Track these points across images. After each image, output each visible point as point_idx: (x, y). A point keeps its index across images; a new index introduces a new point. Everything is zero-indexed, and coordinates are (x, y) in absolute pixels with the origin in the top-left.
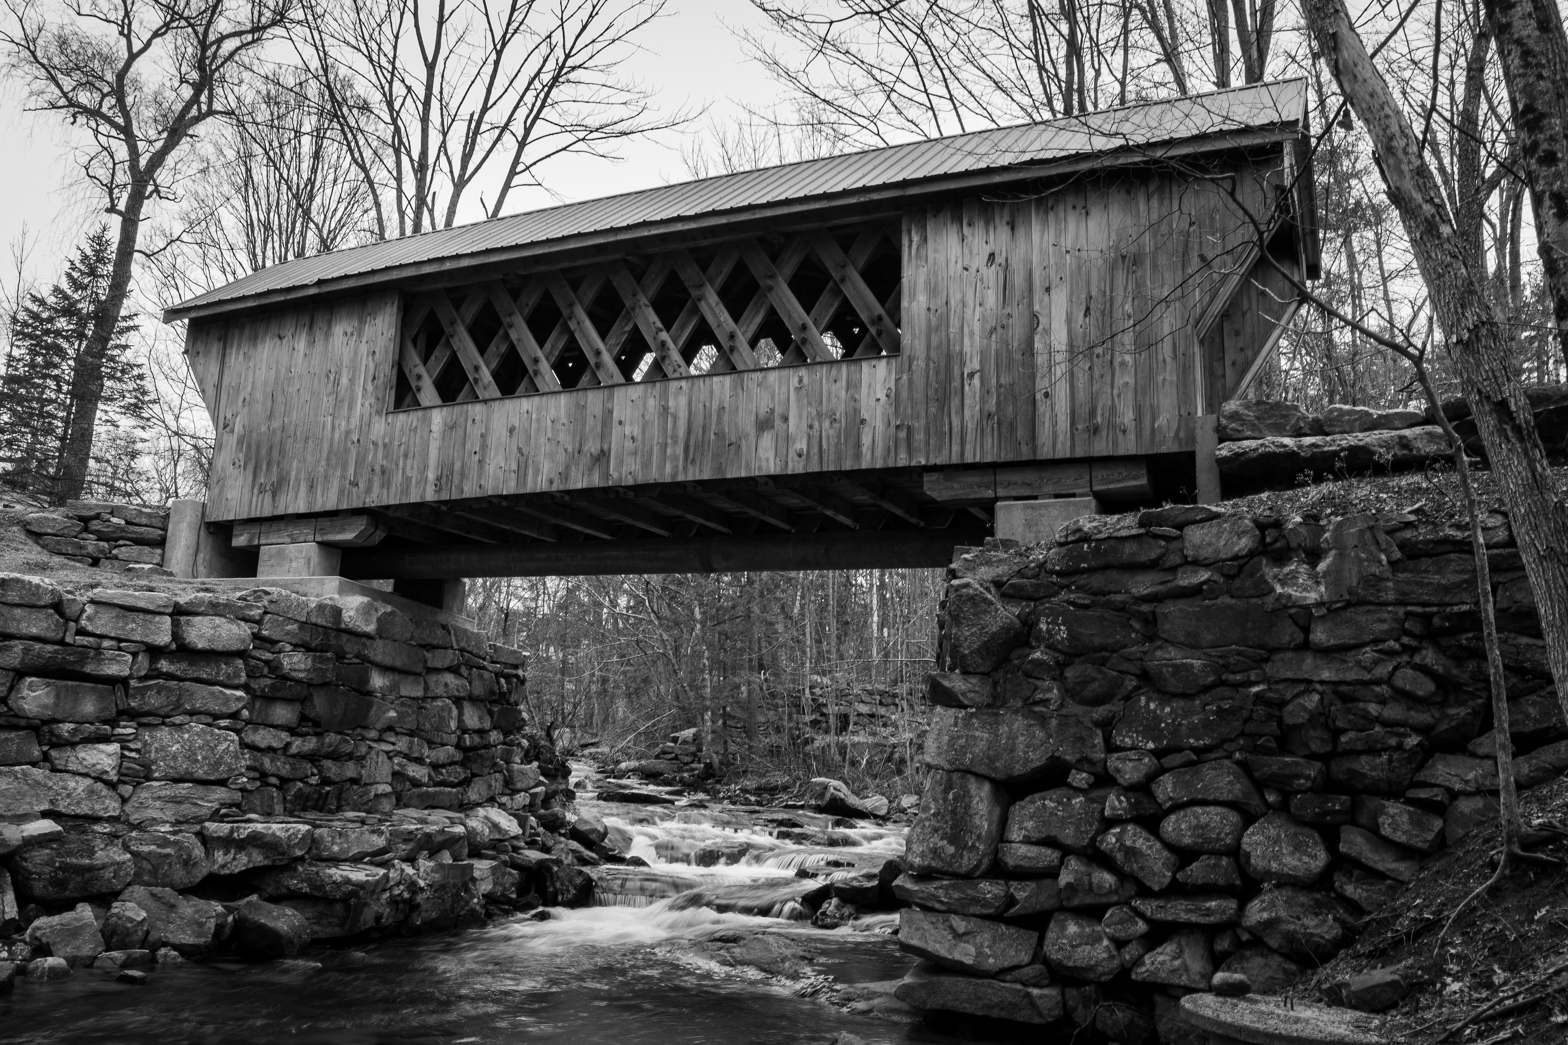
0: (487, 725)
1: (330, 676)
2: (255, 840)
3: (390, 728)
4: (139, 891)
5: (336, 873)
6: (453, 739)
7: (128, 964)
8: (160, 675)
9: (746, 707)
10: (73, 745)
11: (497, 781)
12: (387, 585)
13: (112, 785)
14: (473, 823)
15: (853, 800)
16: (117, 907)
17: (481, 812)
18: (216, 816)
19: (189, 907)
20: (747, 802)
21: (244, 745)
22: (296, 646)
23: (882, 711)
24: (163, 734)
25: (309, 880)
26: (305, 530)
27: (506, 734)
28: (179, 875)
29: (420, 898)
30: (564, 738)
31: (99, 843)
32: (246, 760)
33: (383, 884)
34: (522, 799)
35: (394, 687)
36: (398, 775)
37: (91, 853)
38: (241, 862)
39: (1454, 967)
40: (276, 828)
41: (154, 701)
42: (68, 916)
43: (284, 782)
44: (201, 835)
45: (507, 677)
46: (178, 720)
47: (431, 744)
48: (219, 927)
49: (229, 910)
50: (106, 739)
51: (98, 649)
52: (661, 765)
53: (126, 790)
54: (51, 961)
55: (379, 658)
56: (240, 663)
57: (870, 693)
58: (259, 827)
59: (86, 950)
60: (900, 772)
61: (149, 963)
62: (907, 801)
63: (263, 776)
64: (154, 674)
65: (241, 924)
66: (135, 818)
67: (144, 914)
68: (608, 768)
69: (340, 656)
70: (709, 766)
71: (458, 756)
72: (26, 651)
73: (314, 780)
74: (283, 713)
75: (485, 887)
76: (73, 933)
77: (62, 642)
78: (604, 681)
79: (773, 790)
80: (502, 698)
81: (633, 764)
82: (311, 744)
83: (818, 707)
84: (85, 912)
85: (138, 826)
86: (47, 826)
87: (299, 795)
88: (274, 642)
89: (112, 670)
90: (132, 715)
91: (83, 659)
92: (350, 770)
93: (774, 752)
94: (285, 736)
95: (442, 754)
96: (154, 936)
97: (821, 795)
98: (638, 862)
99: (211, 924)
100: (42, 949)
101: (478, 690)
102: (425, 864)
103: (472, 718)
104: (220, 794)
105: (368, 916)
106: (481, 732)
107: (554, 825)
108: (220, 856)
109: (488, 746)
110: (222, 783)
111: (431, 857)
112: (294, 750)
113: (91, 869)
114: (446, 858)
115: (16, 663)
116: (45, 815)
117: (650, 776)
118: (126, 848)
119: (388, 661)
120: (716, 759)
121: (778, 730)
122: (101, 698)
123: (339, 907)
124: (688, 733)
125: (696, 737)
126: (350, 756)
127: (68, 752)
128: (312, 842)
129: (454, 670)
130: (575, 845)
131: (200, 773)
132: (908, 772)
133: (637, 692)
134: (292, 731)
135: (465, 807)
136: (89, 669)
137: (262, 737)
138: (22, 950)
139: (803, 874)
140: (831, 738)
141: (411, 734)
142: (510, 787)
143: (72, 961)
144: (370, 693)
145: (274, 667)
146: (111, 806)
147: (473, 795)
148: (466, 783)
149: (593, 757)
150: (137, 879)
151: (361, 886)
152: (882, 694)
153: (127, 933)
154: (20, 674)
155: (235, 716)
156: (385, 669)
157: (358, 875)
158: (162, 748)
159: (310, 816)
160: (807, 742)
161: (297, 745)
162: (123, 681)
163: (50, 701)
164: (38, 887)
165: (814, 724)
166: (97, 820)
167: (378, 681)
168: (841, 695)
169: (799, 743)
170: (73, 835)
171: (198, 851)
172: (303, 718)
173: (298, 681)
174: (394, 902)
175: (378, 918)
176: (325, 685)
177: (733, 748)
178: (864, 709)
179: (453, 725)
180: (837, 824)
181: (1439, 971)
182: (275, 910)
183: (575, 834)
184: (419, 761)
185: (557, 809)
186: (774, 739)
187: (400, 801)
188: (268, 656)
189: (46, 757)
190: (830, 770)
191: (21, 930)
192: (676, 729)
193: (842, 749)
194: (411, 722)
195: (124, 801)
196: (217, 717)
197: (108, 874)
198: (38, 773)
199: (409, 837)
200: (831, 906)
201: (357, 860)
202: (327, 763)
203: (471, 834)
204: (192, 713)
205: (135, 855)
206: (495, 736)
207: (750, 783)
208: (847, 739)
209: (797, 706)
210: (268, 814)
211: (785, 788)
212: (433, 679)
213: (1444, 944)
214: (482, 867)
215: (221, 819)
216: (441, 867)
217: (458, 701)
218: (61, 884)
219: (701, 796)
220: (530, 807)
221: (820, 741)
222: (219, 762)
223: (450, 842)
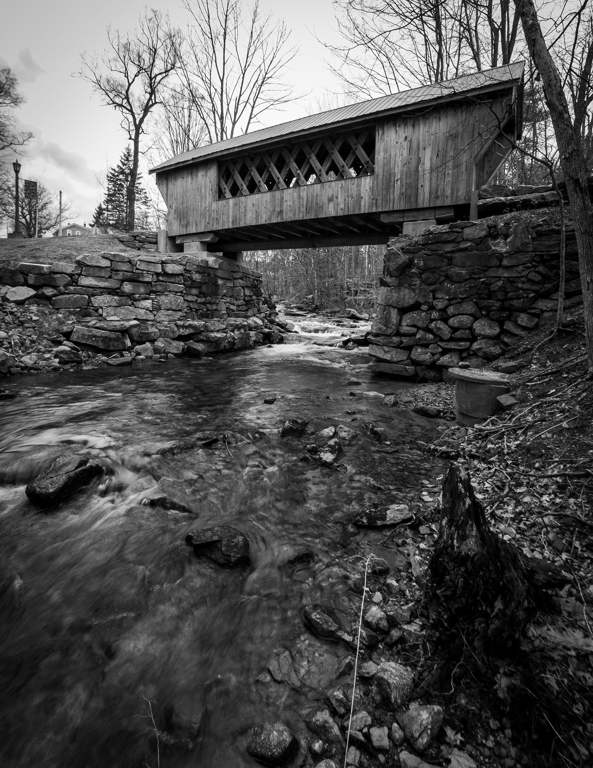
0: (252, 294)
1: (207, 281)
2: (190, 326)
3: (225, 295)
4: (161, 339)
5: (213, 335)
6: (243, 298)
7: (161, 358)
8: (160, 281)
9: (327, 288)
10: (139, 300)
11: (256, 310)
12: (221, 254)
13: (151, 311)
14: (249, 321)
15: (358, 315)
16: (156, 343)
17: (251, 318)
18: (179, 319)
19: (175, 343)
20: (328, 316)
21: (185, 300)
22: (196, 272)
23: (368, 289)
24: (163, 297)
25: (206, 336)
26: (196, 238)
27: (257, 297)
28: (171, 335)
29: (236, 341)
30: (275, 298)
31: (149, 327)
32: (186, 304)
33: (226, 338)
34: (263, 315)
35: (225, 284)
36: (228, 308)
37: (148, 329)
38: (187, 332)
39: (535, 361)
40: (196, 323)
41: (159, 288)
42: (144, 345)
43: (197, 310)
44: (175, 324)
45: (257, 280)
46: (166, 293)
47: (236, 299)
48: (183, 349)
49: (186, 344)
50: (148, 299)
51: (142, 274)
52: (303, 305)
53: (155, 312)
54: (141, 357)
55: (220, 275)
56: (181, 277)
57: (364, 284)
58: (191, 322)
59: (150, 354)
60: (372, 307)
61: (166, 357)
62: (374, 315)
63: (191, 309)
64: (158, 281)
65: (189, 348)
66: (158, 320)
67: (163, 345)
68: (288, 306)
69: (209, 275)
70: (316, 306)
71: (244, 303)
72: (123, 274)
73: (205, 310)
74: (194, 291)
75: (254, 339)
76: (146, 350)
77: (132, 272)
78: (286, 281)
79: (335, 312)
80: (256, 286)
81: (295, 305)
82: (203, 300)
83: (349, 288)
84: (148, 345)
85: (159, 322)
86: (135, 322)
87: (201, 314)
88: (190, 271)
89: (147, 280)
90: (154, 292)
91: (139, 277)
92: (215, 307)
93: (335, 302)
94: (196, 298)
95: (240, 302)
96: (166, 351)
97: (349, 314)
98: (296, 332)
99: (181, 348)
100: (138, 354)
101: (249, 284)
102: (237, 332)
103: (247, 292)
104: (180, 313)
105: (222, 346)
106: (250, 296)
107: (272, 322)
108: (181, 330)
109: (252, 300)
110: (180, 310)
111: (238, 330)
112: (198, 301)
113: (148, 333)
114: (242, 331)
115: (121, 278)
116: (135, 319)
117: (300, 309)
118: (157, 328)
119: (222, 276)
120: (319, 304)
121: (337, 295)
122: (145, 287)
123: (214, 344)
124: (311, 296)
125: (313, 297)
126: (214, 303)
127: (138, 302)
128: (206, 327)
129: (241, 278)
130: (278, 327)
131: (174, 308)
132: (375, 307)
133: (296, 285)
134: (198, 296)
135: (247, 317)
136: (141, 279)
137: (190, 298)
138: (133, 354)
139: (343, 335)
140: (352, 297)
141: (231, 297)
142: (259, 312)
143: (147, 357)
144: (218, 285)
145: (191, 278)
146: (152, 317)
147: (249, 314)
148: (247, 310)
149: (284, 304)
150: (160, 336)
151: (220, 338)
152: (368, 284)
153: (160, 350)
154: (123, 281)
155: (181, 292)
156: (222, 278)
157: (219, 335)
158: (163, 301)
159: (205, 319)
160: (345, 299)
161: (199, 300)
162: (150, 283)
163: (132, 288)
164: (135, 338)
165: (347, 293)
166: (148, 321)
167: (220, 282)
168: (356, 285)
169: (343, 299)
170: (142, 325)
171: (176, 329)
172: (200, 293)
173: (198, 282)
174: (229, 342)
175: (225, 347)
176: (205, 283)
177: (323, 300)
178: (362, 289)
179: (242, 294)
180: (354, 322)
181: (530, 362)
182: (197, 344)
183: (278, 325)
184: (233, 304)
185: (273, 318)
186: (335, 298)
187: (229, 316)
188: (189, 275)
189: (133, 304)
190: (352, 307)
191: (133, 349)
192: (307, 295)
193: (356, 301)
194: (230, 293)
195: (155, 315)
196: (177, 292)
197: (153, 335)
198: (131, 308)
199: (231, 325)
200: (350, 344)
201: (218, 331)
202: (208, 305)
203: (249, 325)
204: (170, 291)
205: (159, 330)
206: (254, 297)
207: (329, 310)
208: (356, 297)
209: (342, 288)
210: (193, 319)
211: (338, 312)
212: (235, 281)
213: (533, 355)
214: (252, 333)
215: (181, 320)
216: (241, 333)
217: (243, 287)
218: (141, 337)
219: (314, 314)
220: (265, 317)
221: (349, 298)
222: (178, 305)
223: (243, 327)
